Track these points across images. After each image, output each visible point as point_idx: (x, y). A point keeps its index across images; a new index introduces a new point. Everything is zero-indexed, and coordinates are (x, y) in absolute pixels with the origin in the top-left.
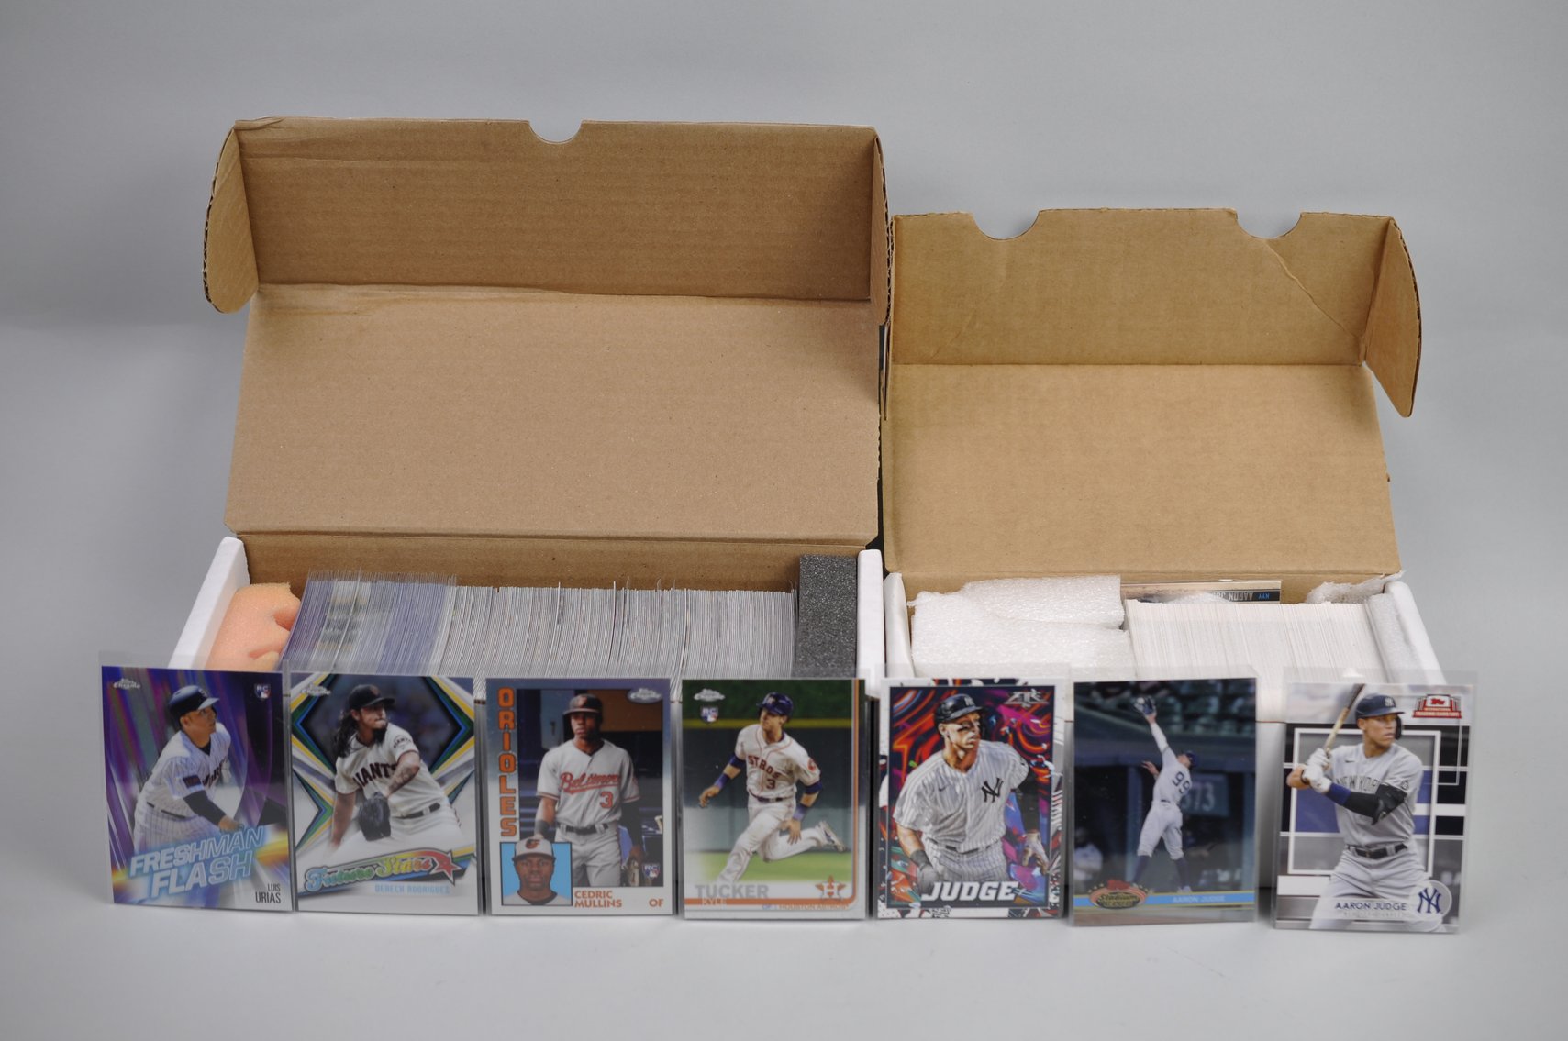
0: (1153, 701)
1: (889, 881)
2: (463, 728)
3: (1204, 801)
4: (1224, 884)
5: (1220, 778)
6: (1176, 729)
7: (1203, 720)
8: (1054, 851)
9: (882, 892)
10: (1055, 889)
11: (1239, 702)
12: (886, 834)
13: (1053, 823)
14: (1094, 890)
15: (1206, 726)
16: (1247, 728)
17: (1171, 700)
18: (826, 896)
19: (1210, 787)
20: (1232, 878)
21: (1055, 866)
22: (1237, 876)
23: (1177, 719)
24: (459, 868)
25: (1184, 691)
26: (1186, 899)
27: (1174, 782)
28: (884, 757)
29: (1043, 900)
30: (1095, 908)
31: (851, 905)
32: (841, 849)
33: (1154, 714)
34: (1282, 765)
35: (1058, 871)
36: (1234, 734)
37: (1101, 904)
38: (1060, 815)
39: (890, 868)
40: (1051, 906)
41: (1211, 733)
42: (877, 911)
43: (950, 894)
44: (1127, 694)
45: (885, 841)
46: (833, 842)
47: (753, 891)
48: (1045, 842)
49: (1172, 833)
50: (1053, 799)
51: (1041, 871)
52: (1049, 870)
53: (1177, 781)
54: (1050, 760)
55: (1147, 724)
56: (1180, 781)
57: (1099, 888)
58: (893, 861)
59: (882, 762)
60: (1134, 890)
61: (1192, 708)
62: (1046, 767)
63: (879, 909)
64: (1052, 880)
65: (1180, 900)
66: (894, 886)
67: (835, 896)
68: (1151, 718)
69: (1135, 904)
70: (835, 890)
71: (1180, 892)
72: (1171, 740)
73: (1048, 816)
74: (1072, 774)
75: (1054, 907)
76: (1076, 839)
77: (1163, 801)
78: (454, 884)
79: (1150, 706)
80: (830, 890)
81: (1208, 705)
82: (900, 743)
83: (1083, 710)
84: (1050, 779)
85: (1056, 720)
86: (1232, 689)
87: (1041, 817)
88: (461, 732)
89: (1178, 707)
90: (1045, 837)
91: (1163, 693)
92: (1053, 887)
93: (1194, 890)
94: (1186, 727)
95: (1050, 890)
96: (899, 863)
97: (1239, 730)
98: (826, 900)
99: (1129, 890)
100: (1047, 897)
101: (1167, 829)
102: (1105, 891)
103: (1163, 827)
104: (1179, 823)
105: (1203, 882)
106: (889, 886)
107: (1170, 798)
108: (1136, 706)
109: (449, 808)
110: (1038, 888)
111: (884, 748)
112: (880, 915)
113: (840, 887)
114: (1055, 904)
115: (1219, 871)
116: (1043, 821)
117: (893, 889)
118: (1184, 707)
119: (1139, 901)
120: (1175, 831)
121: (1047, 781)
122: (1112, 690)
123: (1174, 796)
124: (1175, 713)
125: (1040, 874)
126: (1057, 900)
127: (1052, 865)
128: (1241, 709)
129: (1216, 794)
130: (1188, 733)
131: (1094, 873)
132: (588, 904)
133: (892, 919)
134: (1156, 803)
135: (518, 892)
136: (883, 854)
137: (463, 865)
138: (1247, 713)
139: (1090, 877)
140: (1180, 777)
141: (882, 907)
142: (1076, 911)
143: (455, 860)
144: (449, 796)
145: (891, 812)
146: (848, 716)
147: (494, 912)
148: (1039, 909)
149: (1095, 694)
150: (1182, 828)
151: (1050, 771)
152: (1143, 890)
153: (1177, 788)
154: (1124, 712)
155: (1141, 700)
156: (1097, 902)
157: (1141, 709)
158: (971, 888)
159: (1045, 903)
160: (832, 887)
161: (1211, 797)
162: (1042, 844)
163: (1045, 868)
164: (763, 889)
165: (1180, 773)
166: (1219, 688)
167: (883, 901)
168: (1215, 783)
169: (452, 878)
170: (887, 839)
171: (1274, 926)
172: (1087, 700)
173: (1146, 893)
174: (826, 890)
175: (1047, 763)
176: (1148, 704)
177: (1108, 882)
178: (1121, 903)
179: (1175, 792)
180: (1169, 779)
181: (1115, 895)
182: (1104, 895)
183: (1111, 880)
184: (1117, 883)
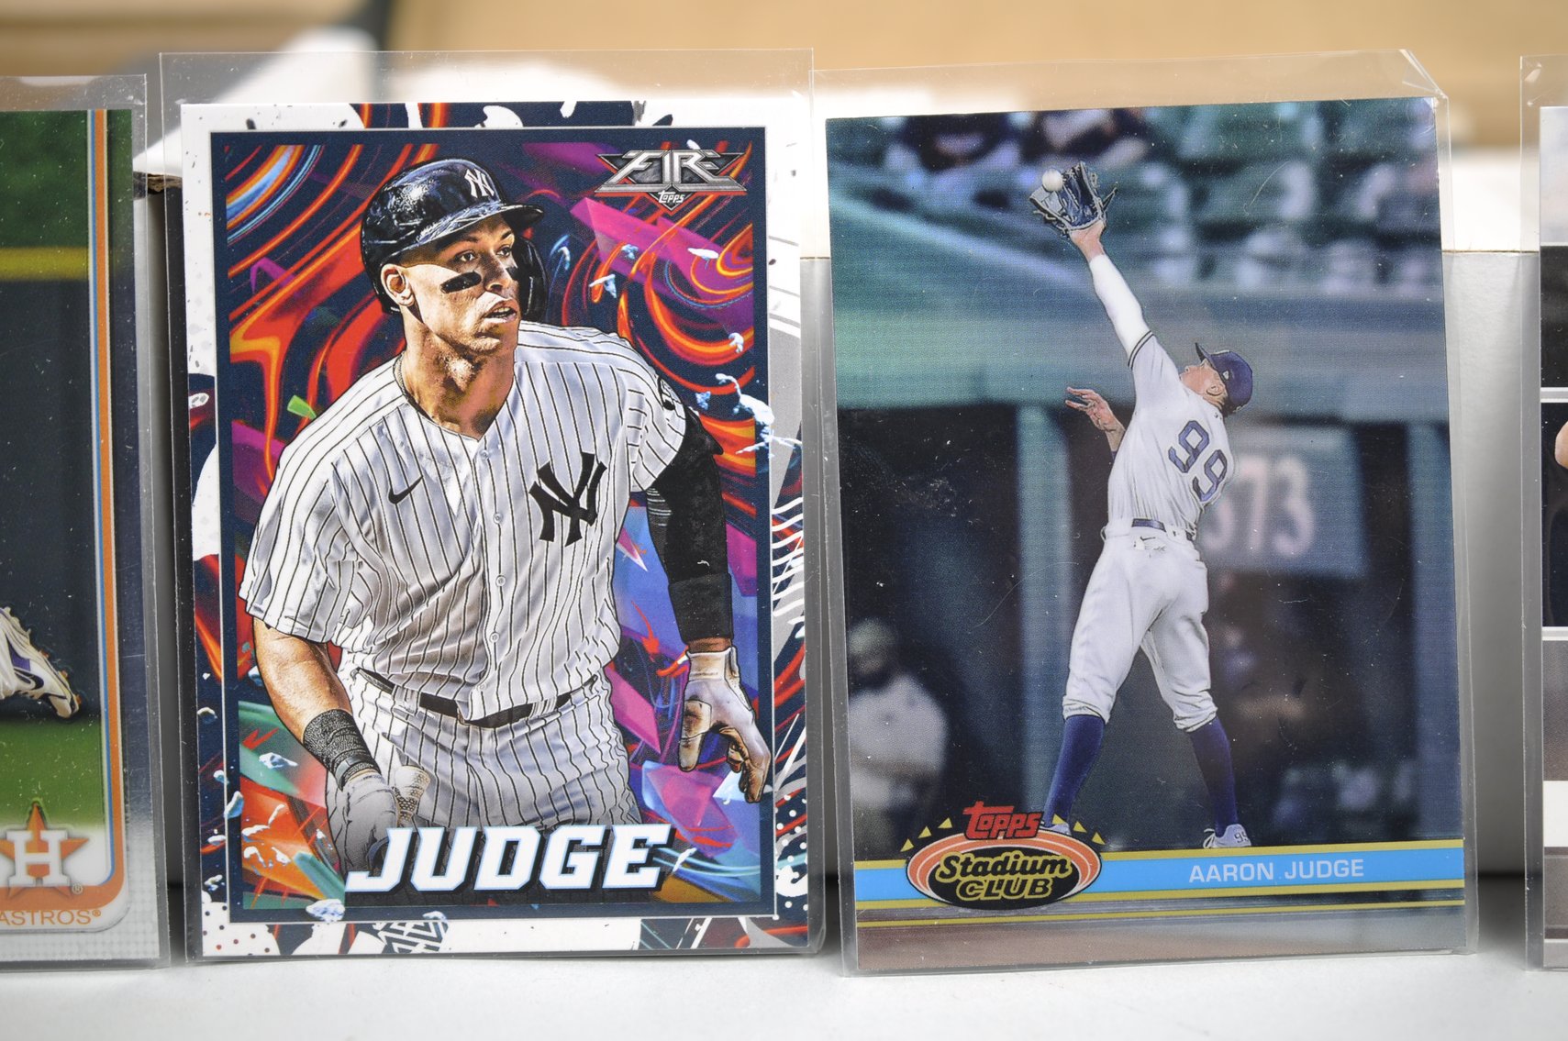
0: (1092, 184)
1: (236, 824)
3: (1280, 521)
4: (1365, 816)
5: (1330, 442)
6: (1175, 274)
7: (1261, 243)
8: (786, 710)
9: (213, 863)
10: (792, 849)
11: (1380, 181)
12: (218, 654)
13: (775, 614)
14: (920, 844)
15: (1275, 263)
16: (1412, 268)
17: (1154, 176)
18: (23, 879)
19: (1294, 471)
20: (1385, 796)
21: (789, 767)
22: (1402, 789)
23: (1176, 238)
25: (1195, 143)
26: (1232, 872)
27: (1173, 456)
28: (202, 383)
29: (756, 886)
30: (928, 900)
31: (109, 911)
32: (65, 707)
33: (1099, 224)
34: (1538, 395)
35: (802, 783)
36: (1366, 290)
37: (946, 892)
38: (798, 586)
39: (237, 780)
40: (782, 910)
41: (1292, 287)
42: (198, 933)
43: (440, 869)
44: (1005, 157)
45: (214, 678)
46: (39, 682)
48: (754, 683)
49: (1174, 633)
50: (774, 529)
51: (745, 785)
52: (769, 781)
53: (1183, 455)
54: (762, 394)
55: (1077, 258)
56: (1195, 453)
57: (938, 834)
58: (245, 754)
59: (197, 400)
60: (1056, 838)
61: (1225, 202)
62: (747, 415)
63: (207, 923)
64: (783, 817)
65: (1213, 873)
66: (254, 839)
67: (54, 878)
68: (1087, 237)
69: (1063, 886)
70: (52, 857)
71: (1213, 847)
72: (1157, 310)
73: (761, 589)
74: (830, 433)
75: (792, 914)
76: (853, 662)
77: (1138, 523)
79: (1085, 198)
80: (38, 858)
81: (1275, 191)
82: (249, 336)
83: (862, 213)
84: (762, 456)
85: (773, 250)
86: (1353, 137)
87: (736, 592)
89: (1177, 199)
90: (753, 662)
91: (1126, 152)
92: (785, 842)
93: (1261, 837)
94: (1207, 269)
95: (777, 853)
96: (266, 758)
97: (1384, 275)
98: (23, 890)
99: (1041, 841)
100: (767, 877)
101: (1157, 623)
102: (959, 846)
103: (1144, 617)
104: (1199, 602)
105: (1286, 809)
106: (237, 843)
107: (1164, 513)
108: (1038, 196)
110: (739, 845)
111: (202, 357)
112: (209, 948)
113: (70, 847)
114: (798, 901)
115: (1340, 771)
116: (745, 606)
117: (248, 852)
118: (1198, 199)
119: (1074, 879)
120: (1184, 628)
121: (751, 463)
122: (952, 145)
123: (1175, 508)
124: (1168, 221)
125: (741, 796)
126: (802, 888)
127: (780, 766)
128: (1385, 205)
129: (1320, 495)
130: (1216, 287)
131: (921, 783)
133: (250, 959)
134: (1117, 530)
136: (212, 727)
138: (1406, 218)
139: (905, 795)
140: (1194, 439)
141: (214, 914)
142: (869, 916)
145: (233, 581)
146: (77, 238)
148: (743, 920)
149: (899, 159)
150: (1206, 619)
151: (759, 428)
152: (1086, 838)
153: (1189, 477)
154: (997, 217)
155: (1053, 178)
156: (934, 885)
157: (1054, 206)
158: (511, 847)
159: (762, 899)
160: (42, 846)
161: (1299, 508)
162: (743, 686)
163: (759, 774)
165: (1193, 425)
166: (1311, 133)
167: (217, 896)
168: (1314, 462)
170: (222, 675)
171: (1537, 961)
172: (873, 179)
173: (1098, 849)
174: (24, 858)
175: (747, 401)
176: (1078, 190)
177: (966, 811)
178: (1015, 889)
179: (1180, 493)
180: (1159, 448)
181: (993, 858)
182: (957, 859)
183: (979, 804)
184: (999, 817)
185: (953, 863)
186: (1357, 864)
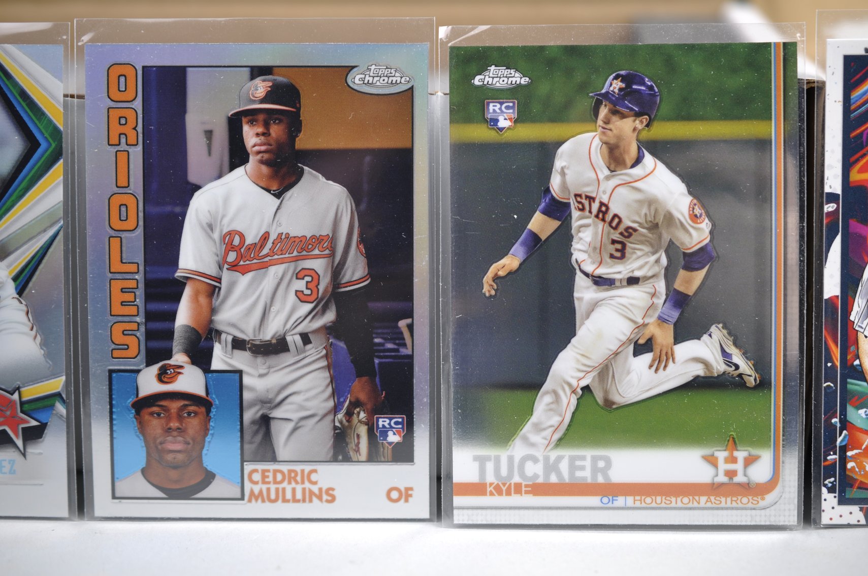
1: (844, 449)
2: (44, 145)
9: (830, 471)
12: (836, 352)
18: (722, 478)
24: (34, 423)
28: (833, 198)
31: (770, 498)
32: (751, 382)
39: (845, 424)
42: (820, 511)
45: (834, 366)
46: (737, 367)
47: (582, 468)
58: (850, 409)
59: (829, 208)
63: (824, 505)
66: (853, 458)
67: (740, 478)
70: (739, 466)
78: (24, 455)
80: (731, 467)
82: (860, 171)
88: (40, 151)
96: (862, 412)
98: (722, 485)
106: (843, 460)
109: (16, 302)
111: (833, 182)
112: (825, 520)
113: (750, 461)
117: (850, 465)
132: (273, 496)
133: (849, 526)
135: (144, 472)
136: (830, 393)
137: (43, 417)
141: (829, 500)
143: (26, 407)
144: (15, 279)
145: (847, 311)
146: (765, 115)
147: (98, 512)
160: (734, 460)
164: (601, 464)
167: (831, 490)
169: (19, 443)
170: (838, 364)
174: (723, 466)
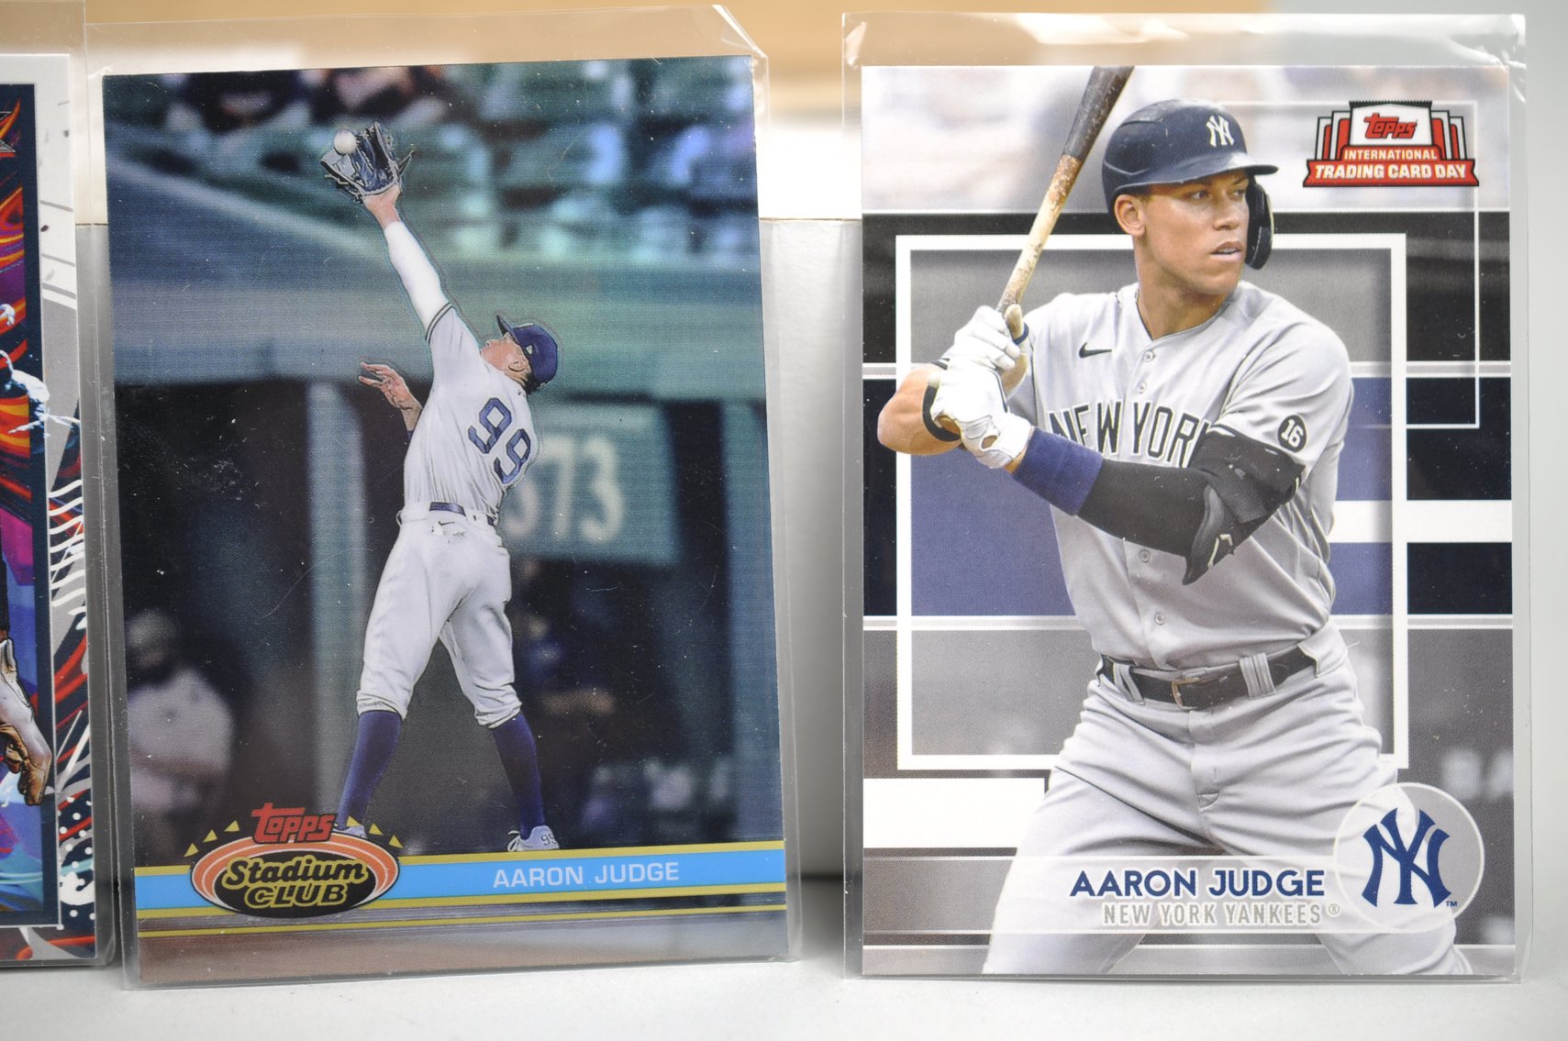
0: (388, 145)
3: (587, 504)
4: (679, 816)
5: (639, 421)
6: (476, 243)
7: (567, 210)
8: (66, 708)
10: (77, 855)
11: (693, 145)
13: (54, 604)
14: (205, 848)
15: (582, 231)
16: (726, 237)
17: (454, 138)
19: (602, 452)
20: (700, 795)
21: (72, 767)
22: (719, 787)
23: (476, 205)
25: (498, 103)
26: (538, 876)
27: (473, 435)
29: (39, 894)
30: (214, 909)
33: (395, 189)
34: (860, 372)
35: (87, 784)
36: (679, 260)
37: (233, 899)
38: (80, 573)
40: (67, 920)
41: (600, 256)
44: (295, 118)
48: (32, 677)
49: (475, 623)
50: (51, 513)
51: (25, 786)
52: (50, 781)
53: (484, 435)
54: (36, 370)
55: (372, 225)
56: (497, 432)
57: (225, 838)
60: (351, 841)
61: (529, 166)
62: (20, 391)
64: (66, 821)
65: (519, 879)
68: (381, 202)
69: (359, 893)
71: (519, 849)
72: (457, 280)
74: (107, 411)
75: (79, 925)
77: (436, 506)
79: (380, 161)
81: (581, 155)
83: (140, 176)
84: (37, 435)
85: (45, 215)
86: (666, 97)
87: (11, 581)
89: (478, 163)
90: (30, 655)
91: (424, 112)
92: (69, 847)
93: (570, 839)
94: (510, 237)
95: (60, 858)
97: (697, 244)
99: (333, 845)
100: (50, 884)
101: (457, 613)
102: (247, 850)
103: (442, 607)
104: (502, 591)
105: (596, 809)
107: (463, 496)
108: (330, 159)
110: (19, 850)
114: (85, 909)
115: (653, 769)
116: (22, 596)
118: (501, 162)
119: (370, 885)
120: (485, 618)
121: (25, 443)
122: (240, 104)
123: (476, 490)
124: (468, 186)
125: (20, 799)
126: (88, 895)
127: (62, 765)
128: (698, 169)
129: (628, 477)
130: (518, 257)
131: (206, 784)
134: (414, 515)
138: (722, 184)
139: (189, 796)
140: (496, 417)
142: (149, 925)
148: (25, 930)
149: (181, 119)
150: (509, 609)
151: (34, 405)
152: (382, 841)
153: (490, 459)
154: (286, 181)
155: (345, 139)
156: (221, 891)
157: (346, 170)
159: (45, 906)
161: (608, 491)
162: (20, 681)
163: (39, 775)
165: (495, 403)
166: (622, 92)
168: (621, 440)
171: (856, 968)
172: (155, 140)
173: (396, 853)
175: (19, 377)
176: (372, 152)
177: (255, 813)
178: (307, 896)
179: (481, 475)
180: (458, 428)
181: (283, 862)
182: (244, 864)
183: (268, 806)
184: (289, 819)
185: (241, 868)
186: (672, 868)
